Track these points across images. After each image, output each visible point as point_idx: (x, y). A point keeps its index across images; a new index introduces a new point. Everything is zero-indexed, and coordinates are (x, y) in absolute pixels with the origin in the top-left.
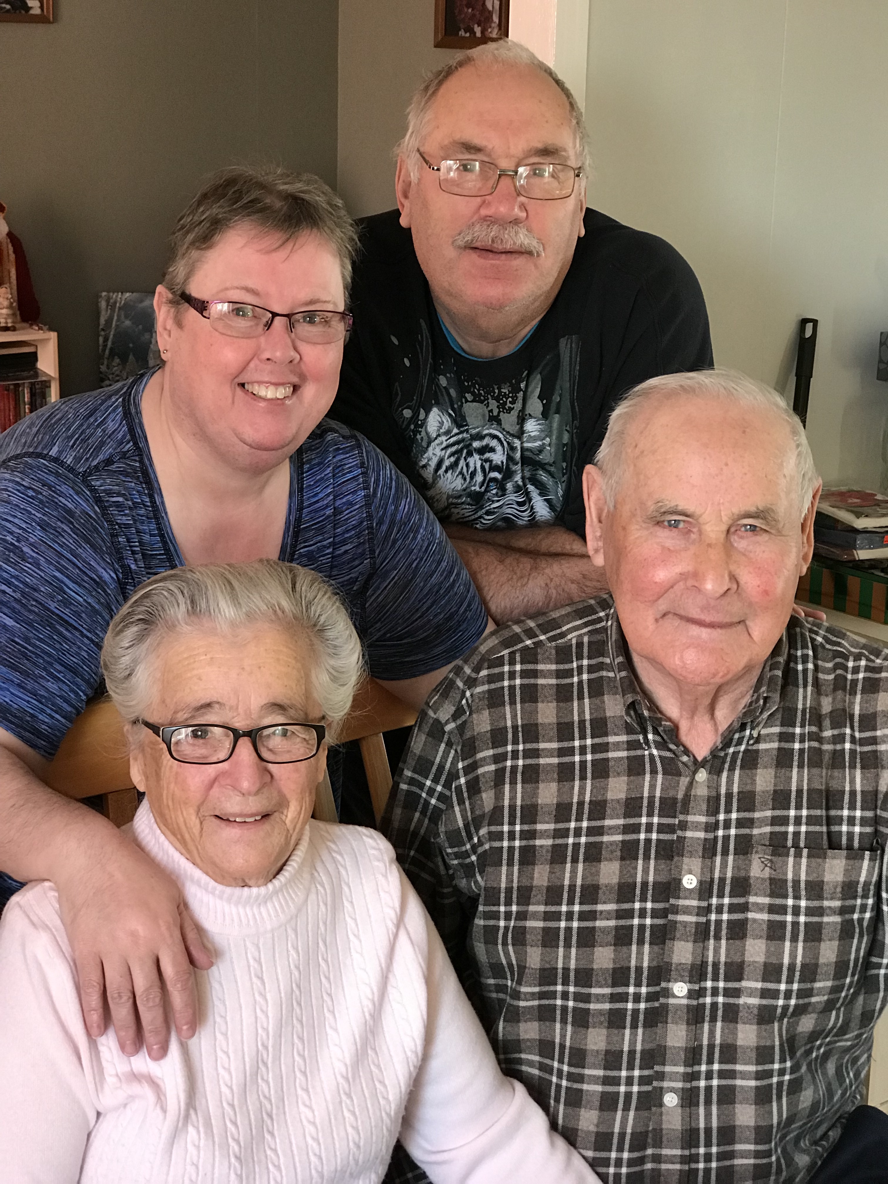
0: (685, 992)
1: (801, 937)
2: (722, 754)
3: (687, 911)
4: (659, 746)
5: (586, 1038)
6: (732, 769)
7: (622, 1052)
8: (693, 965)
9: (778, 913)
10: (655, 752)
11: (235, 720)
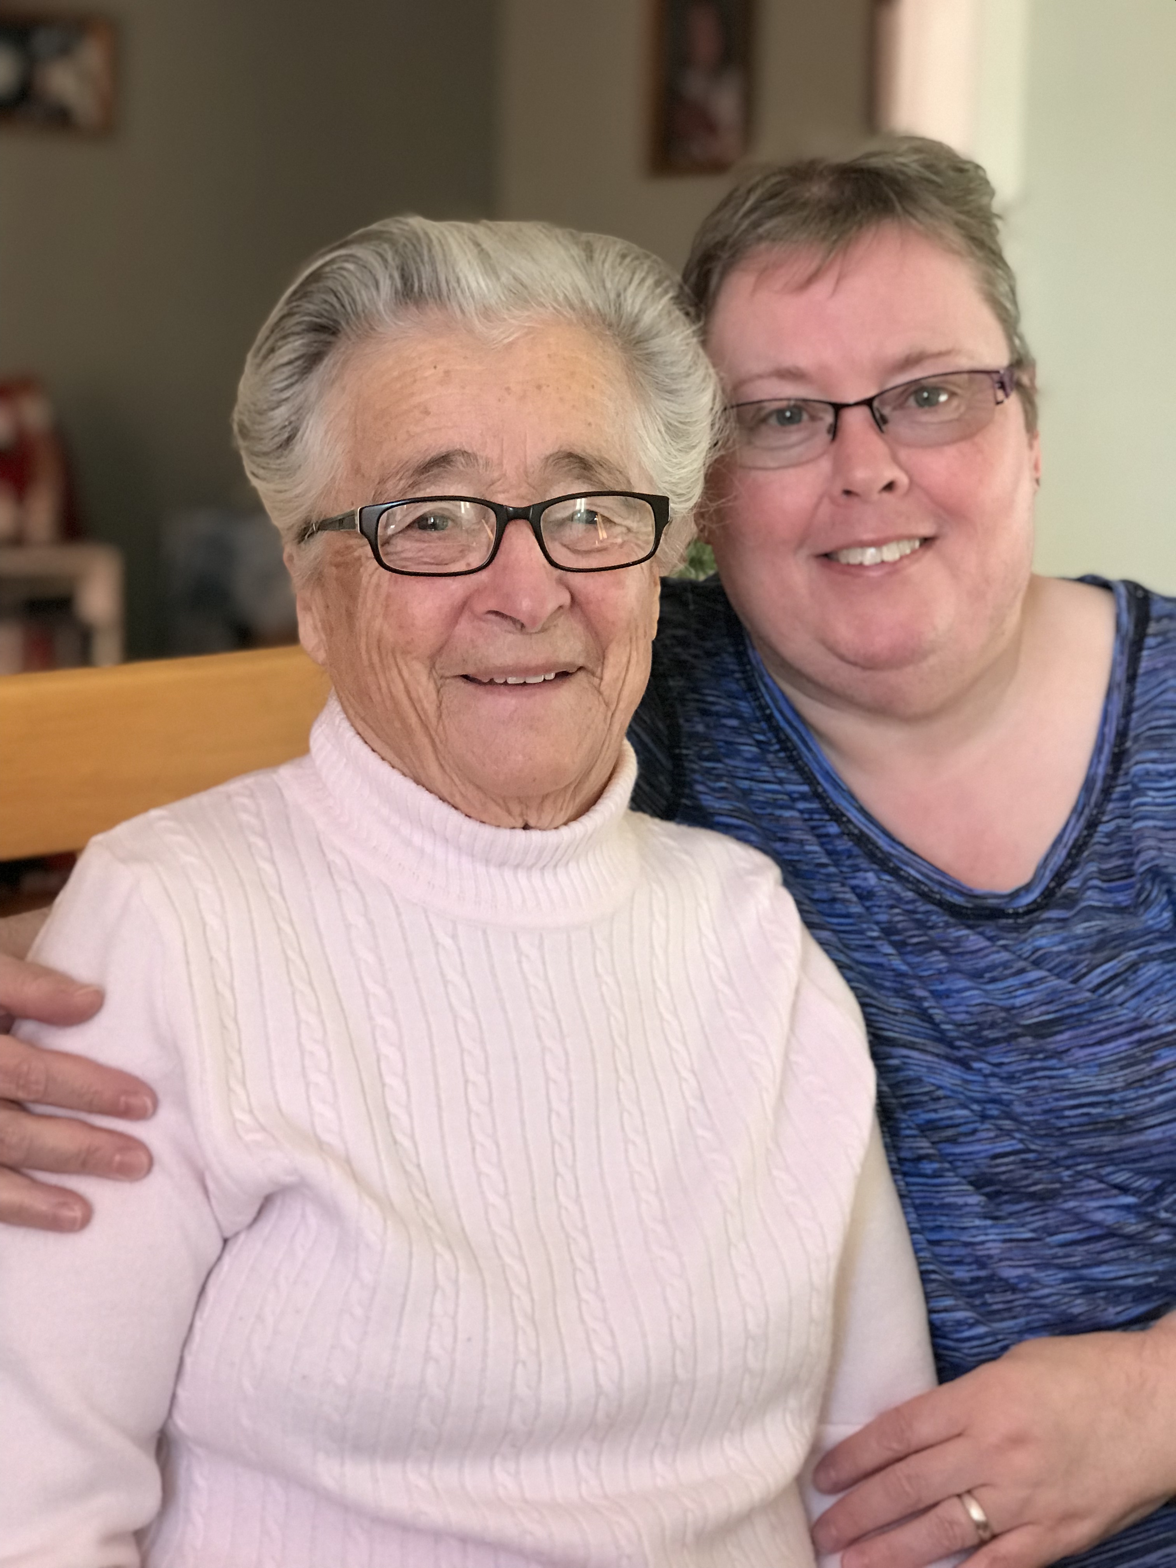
11: (497, 486)
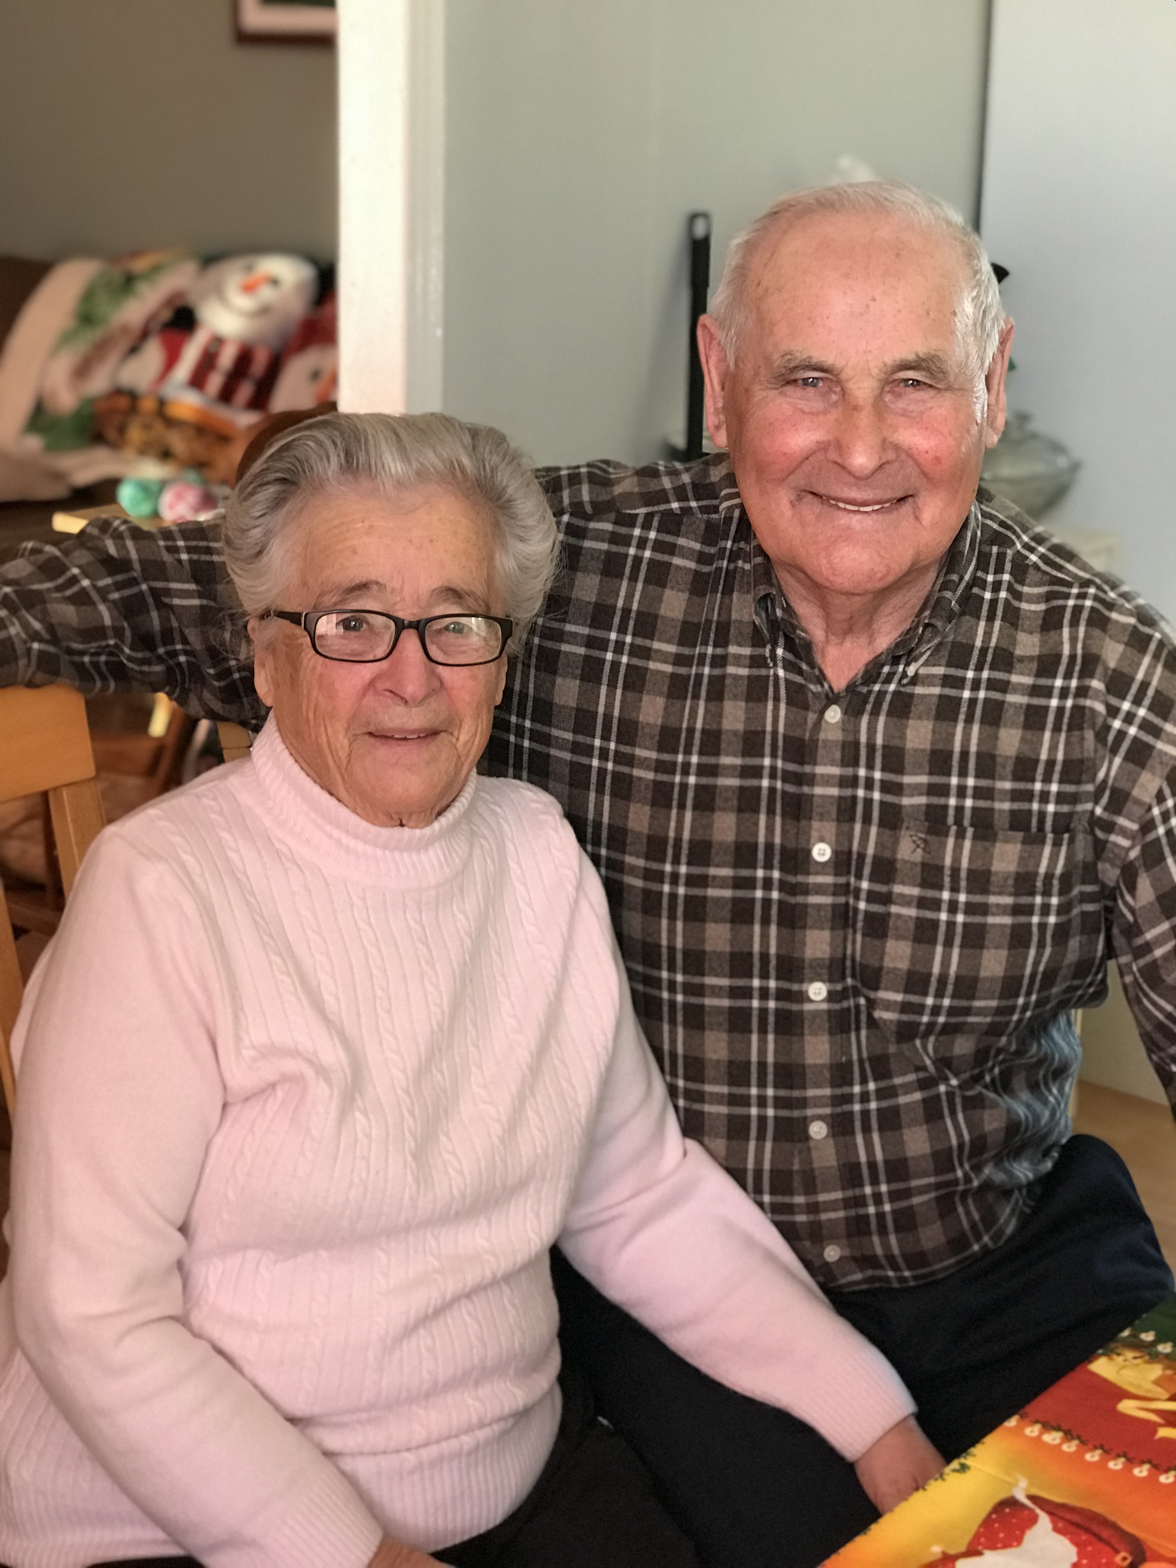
0: (824, 994)
1: (958, 941)
2: (864, 690)
3: (820, 890)
4: (788, 666)
5: (703, 1043)
6: (875, 713)
7: (749, 1063)
8: (832, 960)
9: (929, 909)
10: (781, 673)
11: (398, 607)
